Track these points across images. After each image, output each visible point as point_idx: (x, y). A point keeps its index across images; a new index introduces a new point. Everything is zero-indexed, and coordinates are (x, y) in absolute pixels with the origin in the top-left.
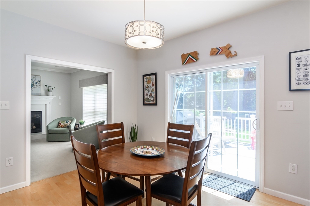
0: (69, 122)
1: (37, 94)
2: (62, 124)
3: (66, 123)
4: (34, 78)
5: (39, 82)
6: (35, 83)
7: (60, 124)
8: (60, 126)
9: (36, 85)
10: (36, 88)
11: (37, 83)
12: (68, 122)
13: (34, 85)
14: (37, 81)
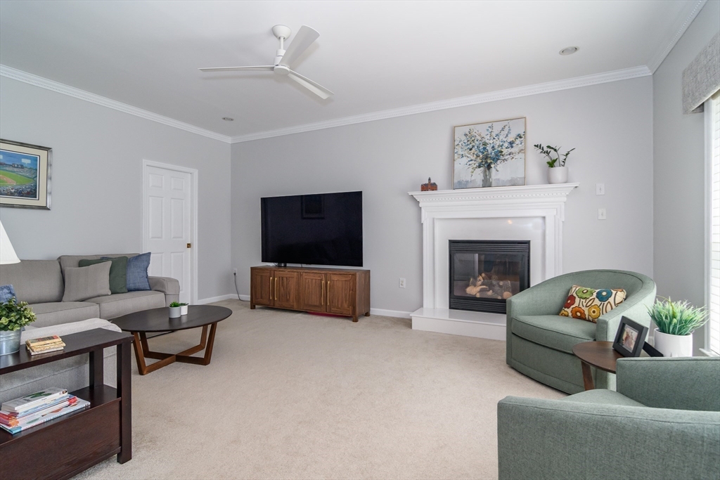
0: (611, 299)
1: (511, 181)
2: (577, 300)
3: (597, 302)
4: (503, 130)
5: (518, 141)
6: (506, 145)
7: (572, 298)
8: (569, 310)
9: (510, 150)
10: (509, 160)
11: (511, 143)
12: (609, 295)
13: (505, 151)
14: (510, 139)
